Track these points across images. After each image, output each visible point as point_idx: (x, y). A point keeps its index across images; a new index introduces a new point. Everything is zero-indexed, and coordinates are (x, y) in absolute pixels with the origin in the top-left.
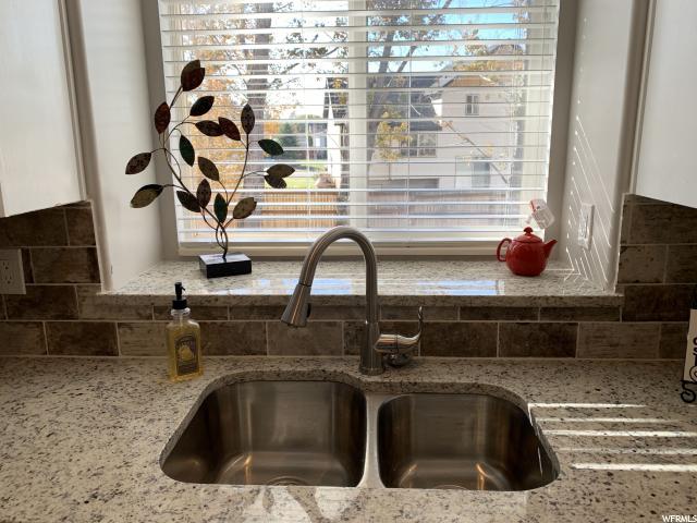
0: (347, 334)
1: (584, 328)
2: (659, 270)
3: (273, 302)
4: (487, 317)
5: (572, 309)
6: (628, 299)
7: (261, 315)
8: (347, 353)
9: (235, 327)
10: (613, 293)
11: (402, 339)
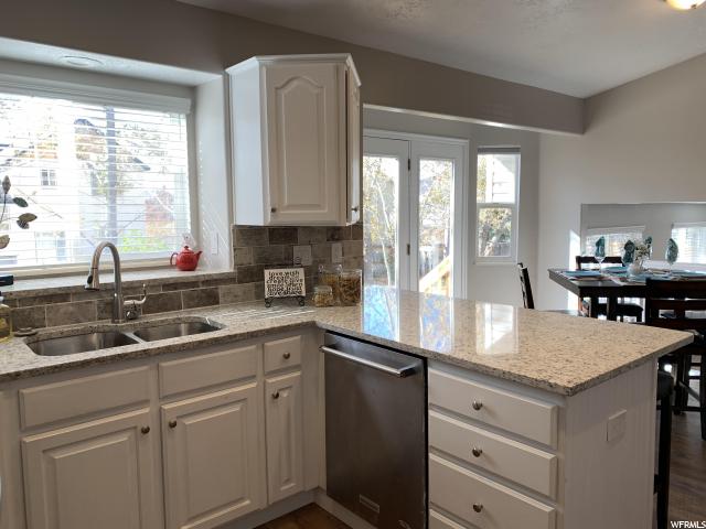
0: (99, 308)
1: (222, 289)
2: (250, 260)
3: (51, 292)
4: (176, 289)
5: (216, 280)
6: (239, 273)
7: (41, 302)
8: (100, 319)
9: (23, 311)
10: (232, 271)
11: (137, 302)
